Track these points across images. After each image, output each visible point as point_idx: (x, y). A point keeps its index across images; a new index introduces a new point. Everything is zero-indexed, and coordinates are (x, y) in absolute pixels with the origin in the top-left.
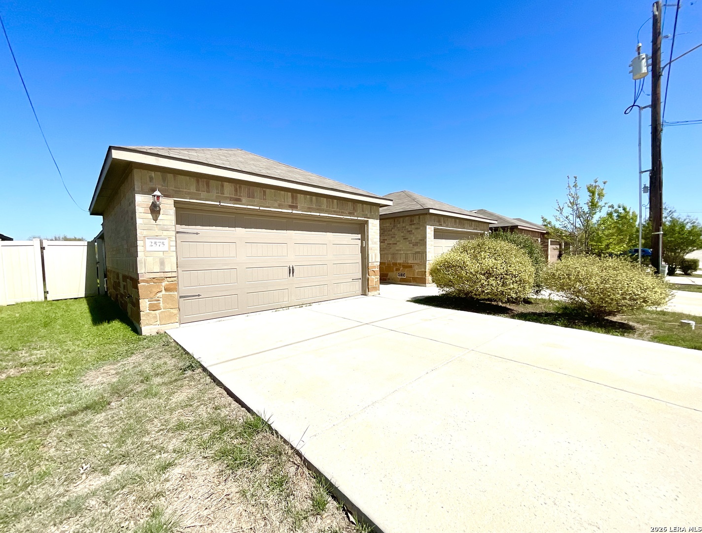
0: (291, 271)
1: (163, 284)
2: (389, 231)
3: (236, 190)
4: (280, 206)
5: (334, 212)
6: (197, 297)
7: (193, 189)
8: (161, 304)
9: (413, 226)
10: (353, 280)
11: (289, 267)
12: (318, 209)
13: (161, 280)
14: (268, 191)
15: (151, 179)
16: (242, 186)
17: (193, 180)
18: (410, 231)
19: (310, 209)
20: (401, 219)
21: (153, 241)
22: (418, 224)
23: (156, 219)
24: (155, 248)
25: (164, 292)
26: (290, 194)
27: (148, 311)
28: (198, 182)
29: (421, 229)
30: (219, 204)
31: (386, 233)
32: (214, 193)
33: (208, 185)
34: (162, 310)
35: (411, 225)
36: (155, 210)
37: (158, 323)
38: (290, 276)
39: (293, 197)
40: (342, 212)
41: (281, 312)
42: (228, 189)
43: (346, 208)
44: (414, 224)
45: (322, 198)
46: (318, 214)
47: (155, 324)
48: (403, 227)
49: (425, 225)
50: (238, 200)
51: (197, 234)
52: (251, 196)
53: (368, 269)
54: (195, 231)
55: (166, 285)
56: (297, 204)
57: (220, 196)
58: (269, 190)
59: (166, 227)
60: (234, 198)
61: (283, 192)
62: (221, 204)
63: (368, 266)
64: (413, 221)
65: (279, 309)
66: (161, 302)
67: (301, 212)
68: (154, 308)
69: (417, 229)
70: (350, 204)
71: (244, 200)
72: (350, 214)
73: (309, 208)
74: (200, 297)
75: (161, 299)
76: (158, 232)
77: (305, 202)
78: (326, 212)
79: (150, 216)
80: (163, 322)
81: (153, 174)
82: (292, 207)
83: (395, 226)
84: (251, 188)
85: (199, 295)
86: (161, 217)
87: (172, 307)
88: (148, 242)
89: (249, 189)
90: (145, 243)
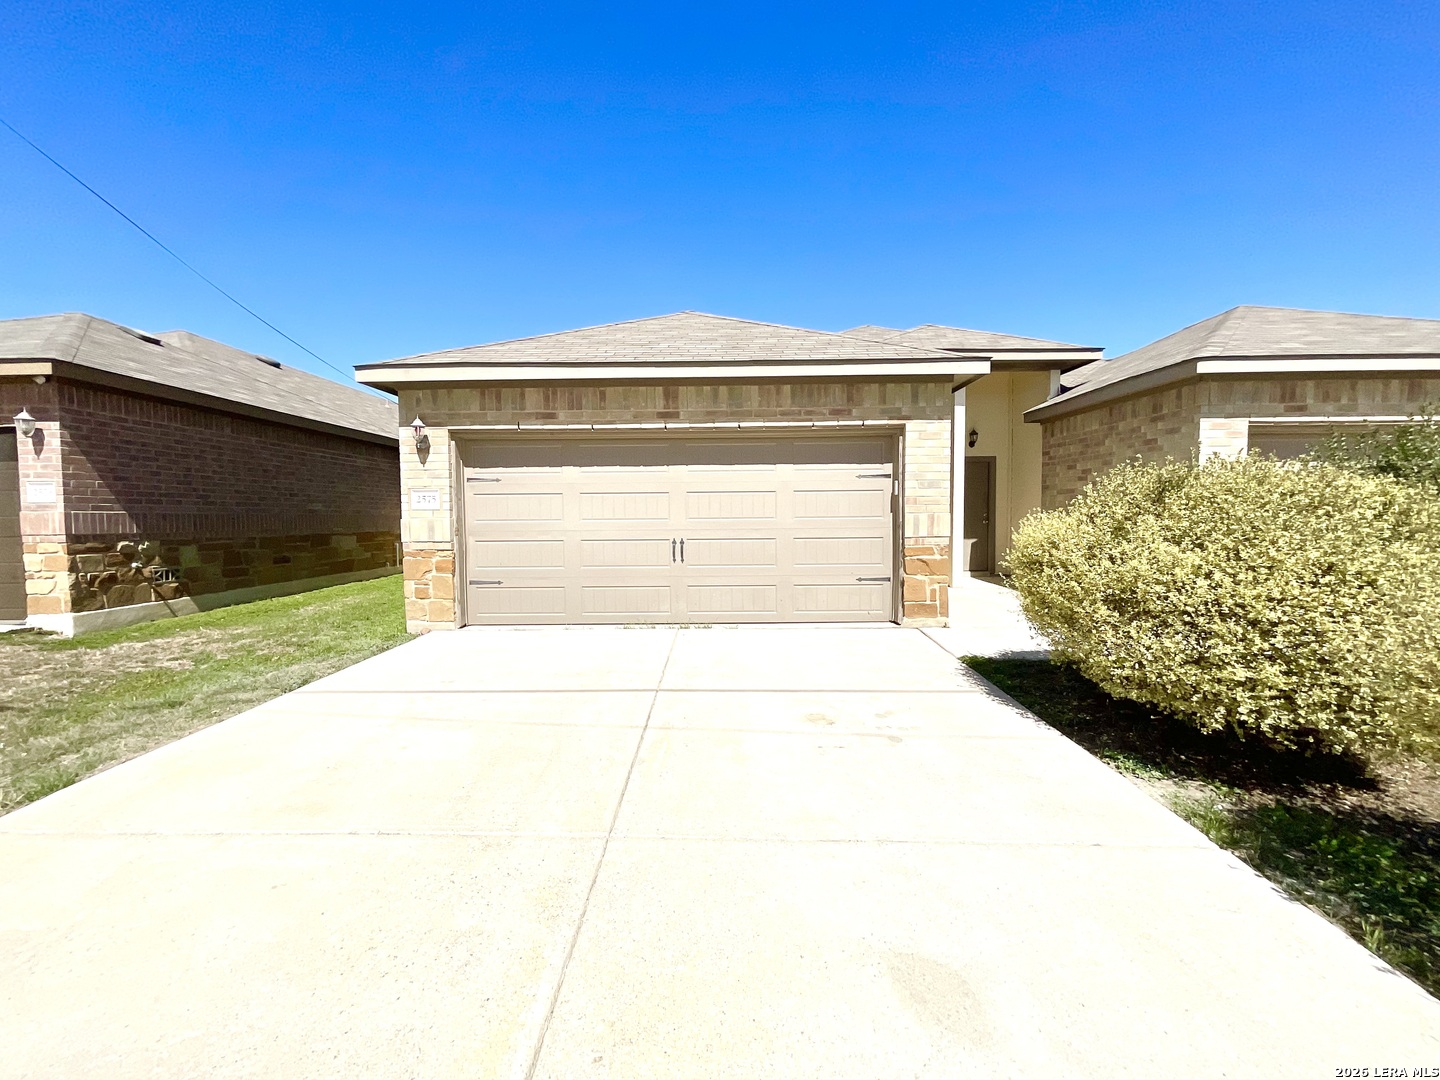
0: (678, 549)
1: (434, 560)
2: (1097, 445)
3: (547, 399)
4: (637, 418)
5: (783, 414)
6: (496, 585)
7: (475, 408)
8: (431, 591)
9: (1160, 425)
10: (860, 580)
11: (674, 542)
12: (733, 414)
13: (432, 553)
14: (609, 391)
15: (418, 401)
16: (559, 389)
17: (476, 393)
18: (1151, 440)
19: (711, 416)
20: (1128, 407)
21: (421, 494)
22: (1174, 414)
23: (423, 462)
24: (424, 505)
25: (434, 573)
26: (660, 390)
27: (414, 599)
28: (483, 394)
29: (1183, 430)
30: (516, 427)
31: (1090, 450)
32: (508, 411)
33: (498, 398)
34: (432, 600)
35: (1154, 420)
36: (423, 448)
37: (427, 618)
38: (674, 560)
39: (667, 396)
40: (809, 413)
41: (637, 633)
42: (533, 397)
43: (823, 400)
44: (1162, 418)
45: (744, 387)
46: (736, 425)
47: (423, 618)
48: (1133, 430)
49: (1195, 417)
50: (550, 417)
51: (498, 480)
52: (575, 405)
53: (904, 556)
54: (494, 477)
55: (437, 562)
56: (677, 408)
57: (521, 414)
58: (612, 389)
59: (437, 472)
60: (542, 413)
61: (644, 388)
62: (521, 427)
63: (904, 548)
64: (1161, 410)
65: (632, 626)
66: (431, 587)
67: (688, 425)
68: (422, 595)
69: (1172, 431)
70: (837, 388)
71: (562, 415)
72: (837, 414)
73: (709, 413)
74: (501, 585)
75: (430, 583)
76: (426, 481)
77: (697, 402)
78: (759, 416)
79: (416, 457)
80: (432, 619)
81: (420, 394)
82: (664, 416)
83: (1111, 428)
84: (576, 391)
85: (499, 583)
86: (431, 457)
87: (445, 596)
88: (414, 496)
89: (571, 394)
90: (410, 498)
